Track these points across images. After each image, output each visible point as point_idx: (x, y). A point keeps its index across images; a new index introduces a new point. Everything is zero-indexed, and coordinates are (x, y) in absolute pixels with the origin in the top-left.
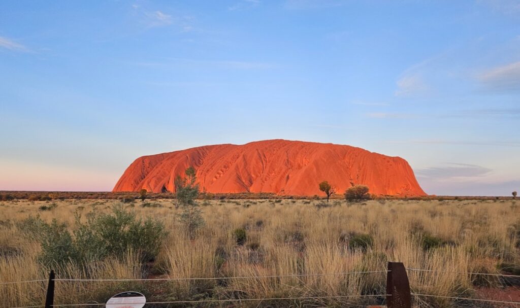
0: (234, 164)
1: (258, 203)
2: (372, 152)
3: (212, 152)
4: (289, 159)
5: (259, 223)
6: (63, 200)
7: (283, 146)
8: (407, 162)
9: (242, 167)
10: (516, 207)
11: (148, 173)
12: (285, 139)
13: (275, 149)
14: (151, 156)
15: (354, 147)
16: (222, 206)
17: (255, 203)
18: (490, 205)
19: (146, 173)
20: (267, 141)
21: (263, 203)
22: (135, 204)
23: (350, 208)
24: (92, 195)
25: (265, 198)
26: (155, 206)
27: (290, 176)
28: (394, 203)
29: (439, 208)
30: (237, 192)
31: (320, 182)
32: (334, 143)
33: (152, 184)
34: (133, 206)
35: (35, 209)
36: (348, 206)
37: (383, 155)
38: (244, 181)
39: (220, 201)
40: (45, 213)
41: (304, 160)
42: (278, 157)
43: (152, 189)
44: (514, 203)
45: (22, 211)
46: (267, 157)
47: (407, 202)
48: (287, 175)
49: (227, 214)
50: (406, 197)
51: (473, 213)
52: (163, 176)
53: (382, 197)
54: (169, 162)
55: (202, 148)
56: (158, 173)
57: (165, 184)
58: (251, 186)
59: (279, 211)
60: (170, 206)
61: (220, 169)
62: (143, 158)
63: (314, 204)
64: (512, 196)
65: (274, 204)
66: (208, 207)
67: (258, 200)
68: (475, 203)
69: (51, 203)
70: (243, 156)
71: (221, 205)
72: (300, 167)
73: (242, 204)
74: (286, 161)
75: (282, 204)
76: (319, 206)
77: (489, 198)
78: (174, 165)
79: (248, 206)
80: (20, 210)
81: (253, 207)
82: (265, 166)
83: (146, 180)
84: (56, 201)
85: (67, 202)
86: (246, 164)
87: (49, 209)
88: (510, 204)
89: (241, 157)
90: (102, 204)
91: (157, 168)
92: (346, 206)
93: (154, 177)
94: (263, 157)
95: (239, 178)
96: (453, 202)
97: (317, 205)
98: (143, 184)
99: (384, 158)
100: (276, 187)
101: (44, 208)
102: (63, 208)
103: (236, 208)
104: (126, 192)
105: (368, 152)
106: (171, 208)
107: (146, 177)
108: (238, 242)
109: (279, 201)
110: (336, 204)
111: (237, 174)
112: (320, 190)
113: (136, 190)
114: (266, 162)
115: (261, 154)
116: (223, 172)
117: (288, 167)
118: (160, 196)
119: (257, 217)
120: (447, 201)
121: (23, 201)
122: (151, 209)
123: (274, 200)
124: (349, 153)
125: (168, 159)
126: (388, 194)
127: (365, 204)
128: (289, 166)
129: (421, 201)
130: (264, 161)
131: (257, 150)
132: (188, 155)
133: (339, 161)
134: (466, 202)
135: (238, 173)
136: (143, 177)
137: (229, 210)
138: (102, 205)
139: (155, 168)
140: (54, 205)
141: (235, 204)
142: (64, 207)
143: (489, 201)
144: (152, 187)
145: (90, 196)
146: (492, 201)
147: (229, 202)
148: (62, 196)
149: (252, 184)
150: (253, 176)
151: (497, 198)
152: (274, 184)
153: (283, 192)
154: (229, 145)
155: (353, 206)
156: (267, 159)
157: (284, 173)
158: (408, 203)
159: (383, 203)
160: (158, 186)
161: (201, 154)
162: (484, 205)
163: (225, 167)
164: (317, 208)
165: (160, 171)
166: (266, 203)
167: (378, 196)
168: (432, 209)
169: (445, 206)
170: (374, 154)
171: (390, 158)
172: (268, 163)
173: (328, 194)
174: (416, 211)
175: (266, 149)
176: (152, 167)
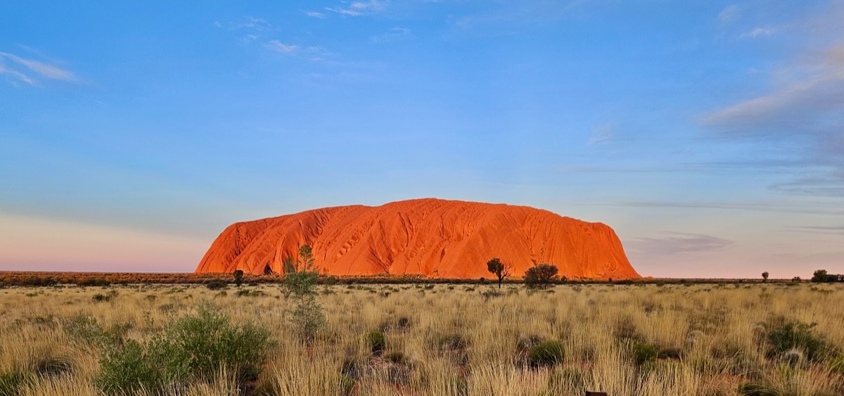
0: (367, 235)
1: (401, 290)
2: (562, 216)
3: (335, 216)
4: (445, 227)
5: (403, 322)
6: (126, 285)
8: (613, 231)
9: (378, 238)
10: (767, 295)
11: (245, 247)
12: (439, 198)
13: (425, 212)
14: (248, 222)
15: (537, 210)
16: (350, 295)
17: (396, 291)
18: (730, 292)
19: (242, 246)
20: (414, 201)
21: (408, 290)
22: (227, 291)
23: (531, 298)
24: (166, 277)
25: (410, 283)
26: (255, 294)
27: (446, 250)
28: (593, 289)
29: (657, 297)
30: (370, 274)
31: (490, 259)
32: (508, 204)
33: (251, 262)
34: (224, 294)
35: (86, 299)
36: (529, 295)
37: (578, 221)
38: (381, 258)
39: (347, 286)
40: (102, 305)
41: (466, 228)
42: (429, 222)
43: (251, 268)
44: (764, 289)
45: (69, 303)
46: (413, 224)
47: (612, 288)
48: (441, 249)
49: (358, 307)
50: (610, 279)
51: (706, 305)
52: (266, 251)
53: (577, 279)
54: (275, 230)
55: (321, 210)
56: (259, 247)
57: (269, 262)
58: (391, 265)
59: (430, 302)
60: (276, 294)
61: (347, 241)
62: (238, 225)
63: (480, 292)
64: (762, 278)
65: (423, 291)
66: (331, 297)
67: (400, 285)
68: (709, 290)
69: (109, 290)
70: (379, 222)
71: (348, 293)
72: (459, 238)
73: (378, 291)
74: (441, 229)
75: (434, 292)
76: (487, 295)
77: (729, 282)
78: (282, 235)
79: (387, 294)
80: (67, 301)
81: (393, 296)
82: (410, 236)
83: (242, 257)
84: (116, 287)
85: (131, 287)
86: (383, 233)
87: (107, 299)
88: (757, 290)
90: (181, 291)
91: (257, 239)
92: (526, 296)
93: (254, 252)
94: (407, 224)
95: (373, 253)
96: (677, 288)
97: (484, 294)
98: (237, 262)
99: (580, 224)
100: (426, 266)
101: (99, 298)
102: (126, 297)
103: (370, 298)
104: (214, 274)
105: (557, 216)
106: (278, 297)
107: (242, 253)
108: (373, 350)
109: (431, 288)
110: (512, 292)
111: (370, 247)
112: (488, 271)
113: (228, 271)
114: (413, 230)
115: (405, 219)
117: (442, 237)
118: (262, 279)
119: (400, 311)
120: (669, 286)
121: (70, 287)
122: (250, 299)
123: (423, 286)
124: (530, 218)
125: (273, 227)
126: (585, 276)
127: (553, 292)
129: (633, 286)
130: (408, 230)
131: (399, 213)
132: (301, 222)
133: (516, 230)
134: (696, 287)
135: (372, 247)
136: (237, 253)
137: (361, 301)
138: (181, 293)
139: (254, 239)
140: (114, 292)
141: (368, 291)
142: (127, 295)
143: (729, 286)
144: (251, 267)
145: (164, 279)
146: (732, 286)
147: (359, 288)
148: (125, 280)
149: (391, 261)
150: (393, 250)
151: (741, 281)
152: (423, 262)
153: (436, 274)
154: (360, 206)
155: (535, 294)
156: (414, 226)
157: (437, 247)
158: (614, 290)
159: (578, 290)
160: (259, 265)
161: (321, 221)
162: (722, 292)
163: (353, 238)
164: (484, 298)
165: (261, 244)
166: (413, 289)
167: (571, 279)
168: (648, 300)
169: (666, 295)
170: (566, 218)
171: (589, 224)
172: (414, 233)
173: (500, 276)
174: (624, 303)
175: (412, 212)
176: (251, 237)
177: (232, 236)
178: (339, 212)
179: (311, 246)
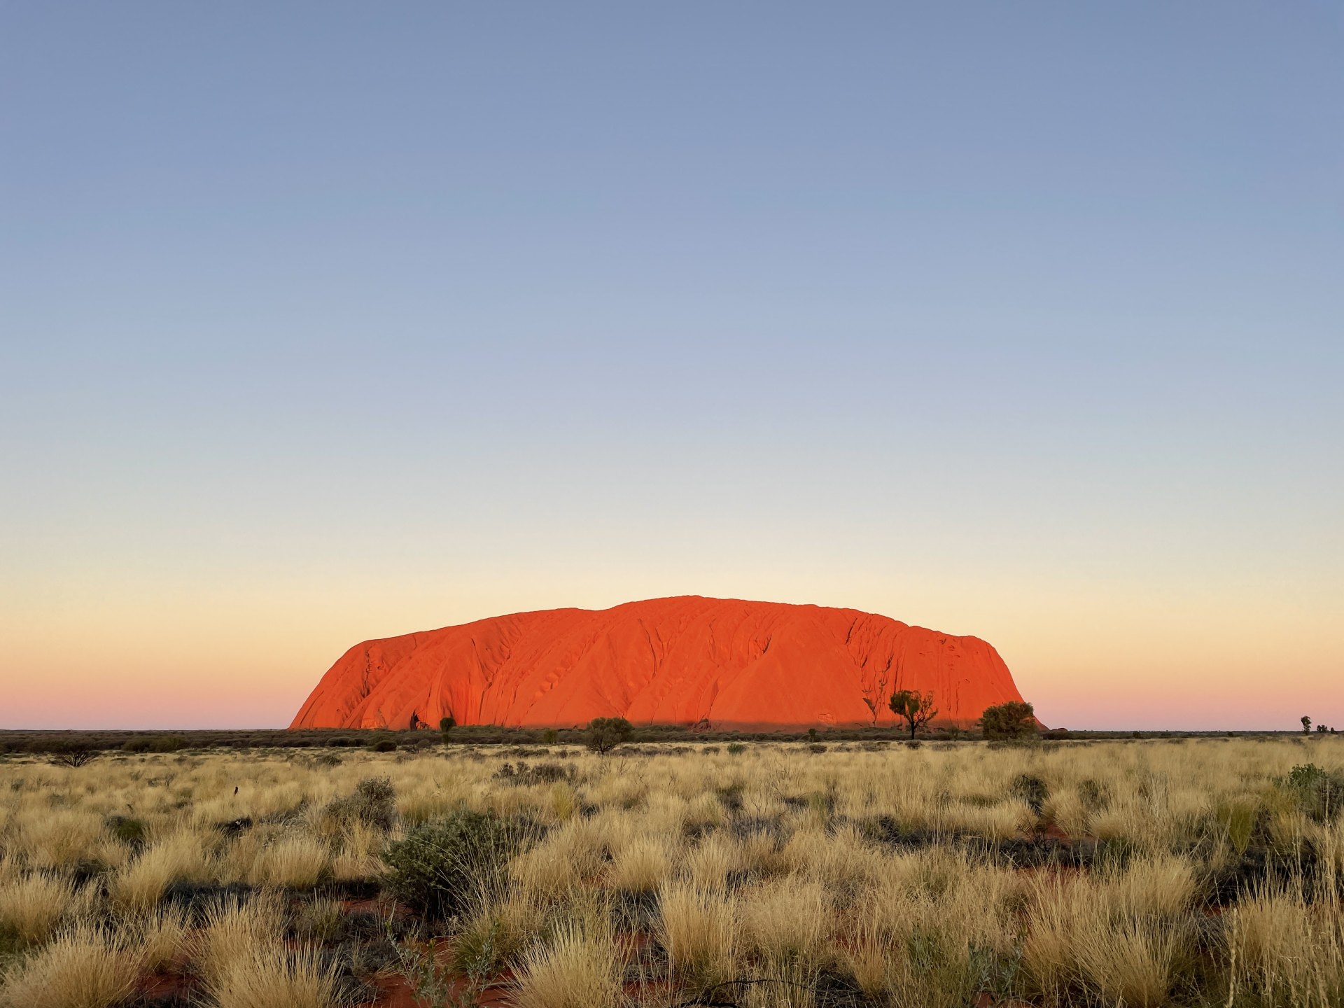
0: (586, 659)
3: (532, 627)
4: (716, 644)
7: (702, 612)
8: (993, 649)
9: (604, 663)
11: (378, 682)
12: (704, 594)
13: (683, 619)
14: (384, 640)
15: (868, 614)
19: (374, 681)
20: (664, 600)
27: (720, 683)
32: (820, 605)
33: (387, 709)
37: (937, 633)
38: (609, 698)
42: (691, 637)
43: (388, 719)
46: (663, 639)
48: (712, 681)
52: (414, 688)
54: (430, 653)
55: (510, 617)
56: (401, 683)
57: (418, 707)
58: (626, 709)
61: (553, 669)
62: (367, 648)
70: (607, 636)
72: (742, 663)
74: (710, 648)
78: (441, 661)
82: (658, 660)
83: (372, 701)
86: (614, 656)
89: (601, 640)
91: (400, 668)
93: (394, 690)
94: (653, 640)
95: (597, 690)
98: (364, 709)
99: (941, 639)
100: (688, 711)
105: (901, 625)
107: (373, 692)
111: (592, 680)
113: (346, 725)
114: (663, 650)
115: (650, 631)
116: (559, 676)
117: (713, 661)
124: (858, 629)
125: (427, 648)
128: (718, 661)
130: (656, 649)
131: (640, 621)
132: (474, 637)
135: (595, 678)
136: (365, 693)
139: (394, 669)
150: (631, 684)
152: (682, 705)
153: (705, 725)
154: (574, 611)
156: (665, 644)
157: (706, 678)
160: (401, 713)
161: (507, 634)
163: (563, 664)
165: (406, 677)
171: (954, 638)
172: (666, 654)
175: (662, 619)
176: (389, 666)
177: (356, 663)
178: (540, 621)
179: (490, 680)
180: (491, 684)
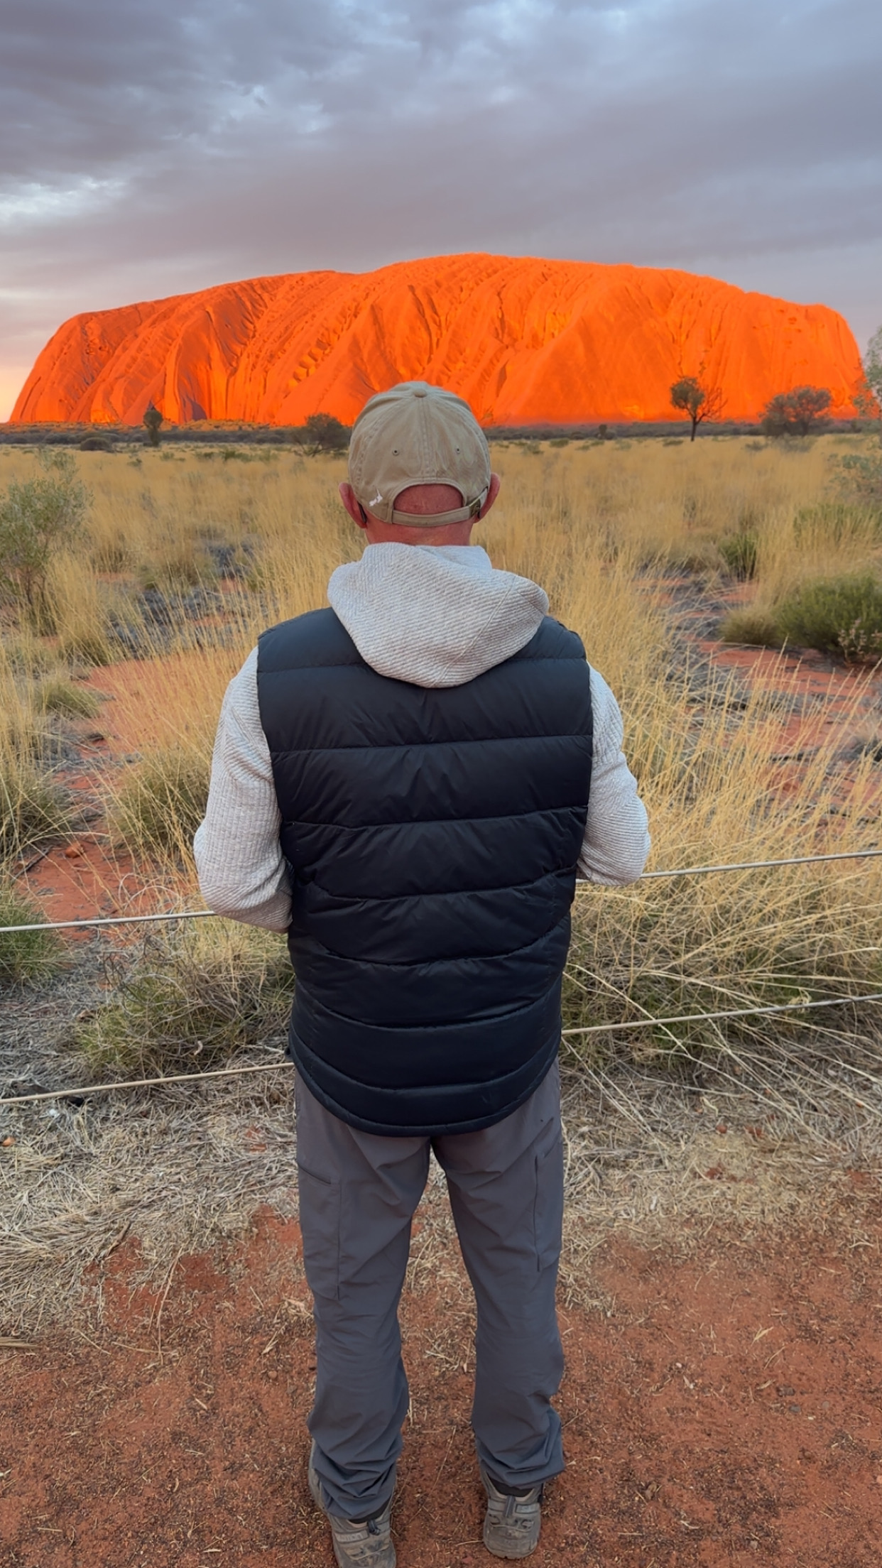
0: (346, 338)
3: (279, 297)
4: (506, 318)
7: (489, 276)
8: (844, 322)
9: (369, 345)
11: (103, 365)
12: (493, 255)
13: (464, 285)
14: (103, 313)
15: (695, 277)
19: (97, 365)
27: (508, 369)
33: (117, 399)
37: (777, 301)
41: (549, 320)
42: (474, 309)
43: (120, 412)
46: (440, 312)
48: (499, 366)
52: (145, 374)
54: (159, 330)
55: (250, 284)
56: (129, 366)
57: (153, 398)
61: (307, 351)
62: (84, 319)
70: (372, 308)
72: (536, 342)
74: (498, 324)
78: (173, 340)
82: (435, 340)
83: (99, 389)
86: (380, 334)
89: (365, 314)
91: (125, 349)
93: (121, 377)
94: (428, 312)
98: (91, 400)
99: (781, 308)
105: (734, 292)
107: (98, 380)
111: (355, 365)
113: (74, 419)
114: (440, 326)
115: (424, 301)
116: (316, 360)
117: (502, 342)
124: (680, 297)
125: (154, 323)
128: (506, 340)
130: (431, 326)
131: (412, 288)
132: (210, 309)
133: (652, 323)
135: (359, 363)
136: (89, 379)
139: (119, 350)
144: (120, 409)
153: (488, 420)
154: (329, 275)
156: (443, 318)
157: (491, 362)
160: (135, 406)
161: (248, 304)
163: (319, 344)
165: (134, 359)
170: (753, 296)
171: (798, 308)
172: (444, 332)
175: (438, 284)
176: (111, 345)
177: (72, 342)
178: (286, 287)
179: (234, 364)
180: (236, 370)
